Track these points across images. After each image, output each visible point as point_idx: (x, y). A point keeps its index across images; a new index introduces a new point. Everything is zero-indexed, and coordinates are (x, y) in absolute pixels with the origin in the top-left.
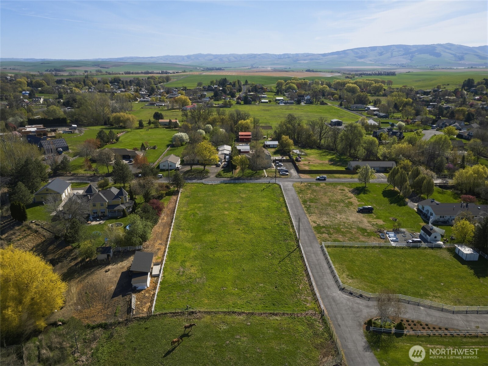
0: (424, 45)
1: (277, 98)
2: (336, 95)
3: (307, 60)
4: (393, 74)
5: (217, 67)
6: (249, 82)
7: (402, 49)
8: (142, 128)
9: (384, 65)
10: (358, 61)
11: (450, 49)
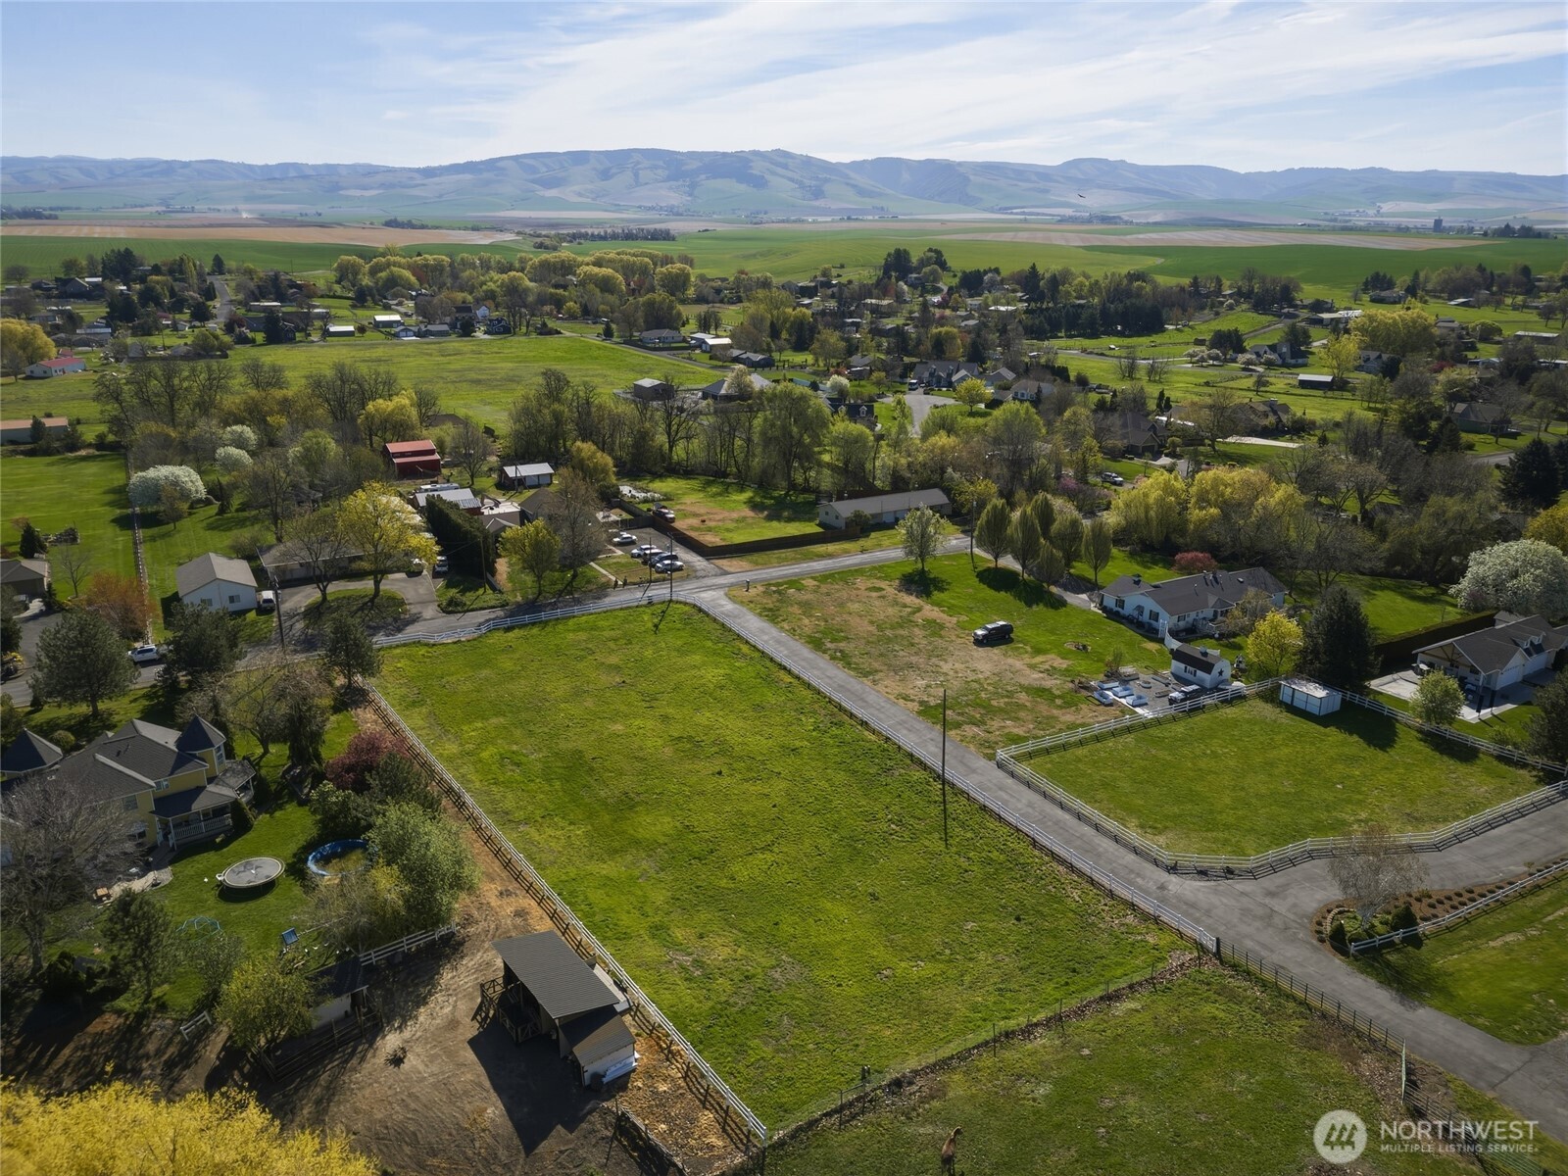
0: (716, 154)
1: (379, 318)
2: (571, 304)
3: (372, 188)
4: (666, 236)
5: (17, 206)
6: (230, 264)
7: (661, 163)
9: (618, 208)
10: (541, 193)
11: (785, 167)
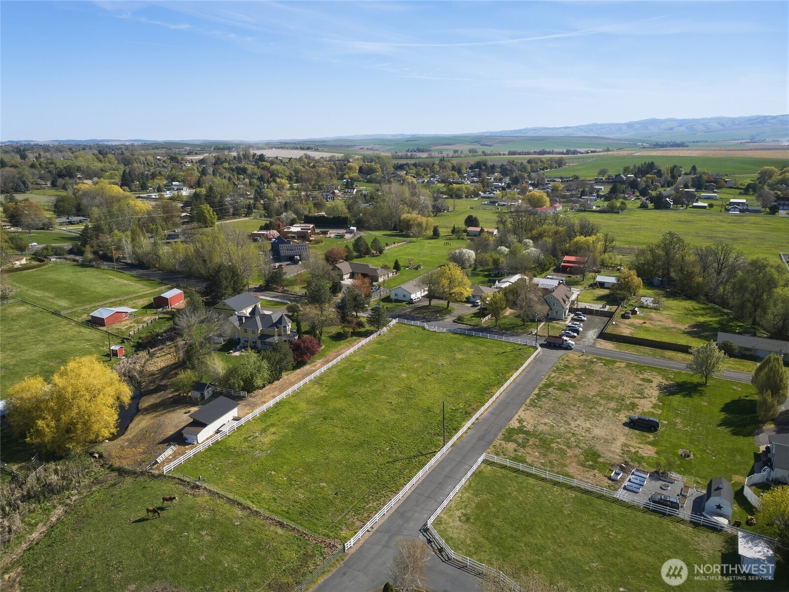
1: (734, 200)
5: (678, 141)
8: (436, 239)
